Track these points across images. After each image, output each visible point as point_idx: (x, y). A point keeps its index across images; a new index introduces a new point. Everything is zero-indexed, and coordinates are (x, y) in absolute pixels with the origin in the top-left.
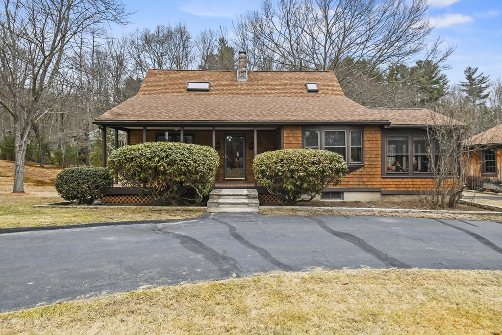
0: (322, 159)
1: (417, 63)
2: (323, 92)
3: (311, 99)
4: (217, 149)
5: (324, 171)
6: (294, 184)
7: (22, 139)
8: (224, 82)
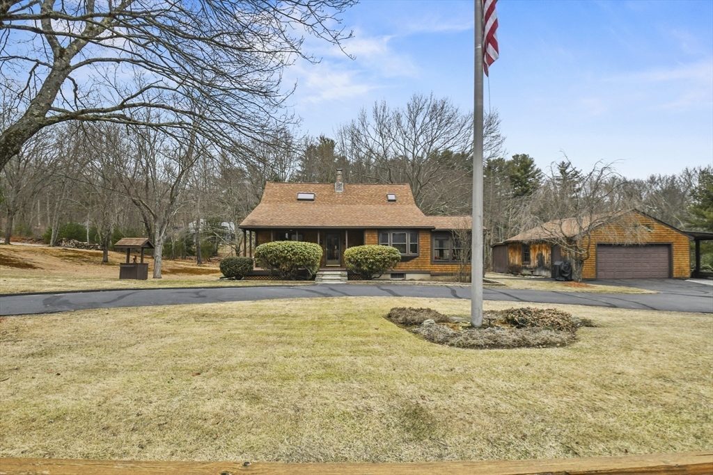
0: (384, 252)
1: (513, 157)
2: (400, 201)
3: (389, 207)
4: (321, 244)
5: (385, 259)
6: (368, 267)
7: (160, 235)
8: (326, 193)
